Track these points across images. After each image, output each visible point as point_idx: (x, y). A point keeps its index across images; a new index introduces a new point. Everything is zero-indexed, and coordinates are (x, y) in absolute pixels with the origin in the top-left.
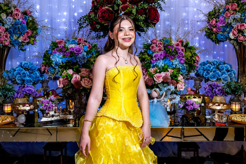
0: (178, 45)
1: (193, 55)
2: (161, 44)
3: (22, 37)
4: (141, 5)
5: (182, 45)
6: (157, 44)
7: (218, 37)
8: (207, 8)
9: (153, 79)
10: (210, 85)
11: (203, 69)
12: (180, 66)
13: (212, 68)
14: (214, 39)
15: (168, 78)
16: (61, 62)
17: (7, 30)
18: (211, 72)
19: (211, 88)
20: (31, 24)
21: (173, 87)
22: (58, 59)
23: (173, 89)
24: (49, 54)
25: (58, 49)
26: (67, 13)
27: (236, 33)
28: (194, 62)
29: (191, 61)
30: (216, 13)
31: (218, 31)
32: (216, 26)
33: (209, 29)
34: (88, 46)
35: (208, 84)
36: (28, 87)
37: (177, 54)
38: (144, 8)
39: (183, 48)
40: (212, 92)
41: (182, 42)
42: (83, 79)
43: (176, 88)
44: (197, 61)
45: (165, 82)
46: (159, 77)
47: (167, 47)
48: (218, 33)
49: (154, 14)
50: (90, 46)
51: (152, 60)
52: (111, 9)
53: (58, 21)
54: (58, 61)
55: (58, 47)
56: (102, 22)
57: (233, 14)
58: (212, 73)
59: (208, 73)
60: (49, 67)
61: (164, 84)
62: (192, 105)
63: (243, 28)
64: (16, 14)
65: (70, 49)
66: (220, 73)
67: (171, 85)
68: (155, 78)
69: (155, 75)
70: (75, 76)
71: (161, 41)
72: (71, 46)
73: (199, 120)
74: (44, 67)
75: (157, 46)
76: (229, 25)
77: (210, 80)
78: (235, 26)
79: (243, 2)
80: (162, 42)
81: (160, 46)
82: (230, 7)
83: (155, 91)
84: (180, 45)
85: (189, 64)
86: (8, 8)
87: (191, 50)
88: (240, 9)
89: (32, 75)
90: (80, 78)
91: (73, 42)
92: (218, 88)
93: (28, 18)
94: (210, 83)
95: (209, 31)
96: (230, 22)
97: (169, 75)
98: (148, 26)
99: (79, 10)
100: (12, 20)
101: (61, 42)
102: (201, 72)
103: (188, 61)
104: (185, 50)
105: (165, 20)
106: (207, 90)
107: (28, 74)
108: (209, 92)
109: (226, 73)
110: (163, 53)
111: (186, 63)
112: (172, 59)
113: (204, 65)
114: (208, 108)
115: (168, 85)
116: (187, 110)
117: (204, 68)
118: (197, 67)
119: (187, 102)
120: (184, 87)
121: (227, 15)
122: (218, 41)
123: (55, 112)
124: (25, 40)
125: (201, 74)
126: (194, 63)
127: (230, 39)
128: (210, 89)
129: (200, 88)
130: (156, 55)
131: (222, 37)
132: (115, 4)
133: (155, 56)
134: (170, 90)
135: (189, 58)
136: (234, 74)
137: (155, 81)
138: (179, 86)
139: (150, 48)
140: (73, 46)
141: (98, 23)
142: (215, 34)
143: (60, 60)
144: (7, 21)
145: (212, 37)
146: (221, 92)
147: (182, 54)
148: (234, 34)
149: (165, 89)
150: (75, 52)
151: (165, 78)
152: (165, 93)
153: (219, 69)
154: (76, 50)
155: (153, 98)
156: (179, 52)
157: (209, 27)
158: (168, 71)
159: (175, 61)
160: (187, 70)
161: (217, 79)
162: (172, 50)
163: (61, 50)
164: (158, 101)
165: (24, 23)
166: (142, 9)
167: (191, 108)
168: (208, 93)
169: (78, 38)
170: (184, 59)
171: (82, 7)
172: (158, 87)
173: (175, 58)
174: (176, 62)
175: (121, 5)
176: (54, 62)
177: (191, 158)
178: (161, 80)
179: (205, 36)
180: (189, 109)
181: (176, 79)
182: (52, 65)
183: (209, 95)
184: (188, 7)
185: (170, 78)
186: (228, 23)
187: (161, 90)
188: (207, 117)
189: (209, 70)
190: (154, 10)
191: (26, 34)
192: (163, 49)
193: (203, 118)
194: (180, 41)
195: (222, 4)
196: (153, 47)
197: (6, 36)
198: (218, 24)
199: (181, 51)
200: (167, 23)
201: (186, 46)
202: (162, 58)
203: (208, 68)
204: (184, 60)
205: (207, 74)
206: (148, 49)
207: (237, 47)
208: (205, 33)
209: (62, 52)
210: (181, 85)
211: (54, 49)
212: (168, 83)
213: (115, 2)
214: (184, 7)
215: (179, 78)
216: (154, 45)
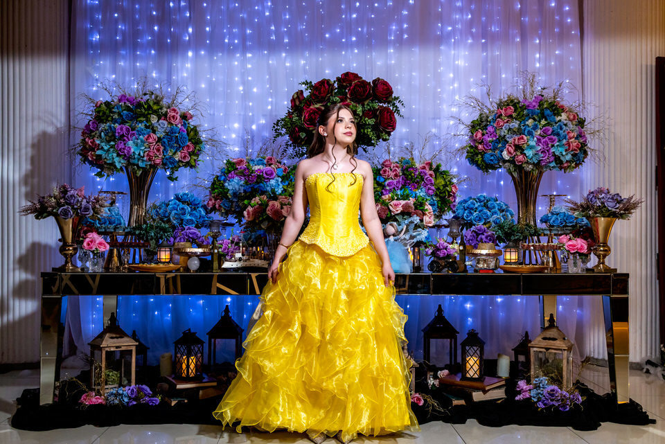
0: (424, 168)
1: (448, 183)
2: (397, 167)
3: (179, 153)
4: (368, 105)
5: (431, 169)
6: (392, 167)
7: (486, 159)
8: (469, 116)
10: (473, 231)
11: (462, 208)
13: (476, 206)
14: (479, 162)
15: (409, 207)
16: (242, 191)
17: (159, 139)
18: (475, 211)
19: (475, 235)
20: (192, 133)
21: (418, 218)
22: (237, 187)
23: (418, 220)
24: (220, 181)
25: (236, 171)
27: (512, 151)
28: (450, 196)
29: (445, 192)
30: (482, 122)
31: (486, 150)
32: (482, 142)
33: (471, 147)
34: (283, 168)
35: (470, 230)
36: (189, 229)
37: (423, 181)
38: (374, 108)
39: (432, 172)
40: (477, 240)
41: (430, 164)
42: (284, 207)
43: (422, 220)
44: (454, 193)
45: (406, 213)
46: (396, 206)
47: (407, 170)
48: (485, 153)
49: (388, 118)
50: (285, 169)
51: (383, 190)
54: (237, 189)
55: (237, 169)
57: (507, 122)
58: (478, 213)
59: (471, 214)
60: (222, 199)
61: (403, 216)
62: (446, 249)
63: (522, 142)
64: (173, 117)
65: (257, 171)
66: (489, 213)
67: (415, 215)
68: (390, 207)
69: (392, 203)
70: (271, 203)
71: (397, 163)
72: (256, 168)
73: (456, 265)
74: (213, 201)
75: (391, 170)
76: (502, 140)
77: (474, 225)
78: (511, 140)
79: (523, 106)
80: (398, 165)
81: (396, 170)
82: (503, 112)
83: (391, 225)
84: (427, 169)
85: (440, 197)
86: (159, 107)
87: (445, 176)
88: (518, 115)
89: (194, 212)
90: (279, 206)
91: (260, 162)
92: (485, 234)
93: (188, 125)
94: (473, 228)
95: (472, 150)
96: (503, 134)
97: (412, 203)
98: (378, 137)
100: (166, 126)
101: (241, 161)
102: (460, 212)
103: (440, 193)
104: (436, 175)
105: (401, 140)
107: (189, 209)
108: (472, 240)
109: (498, 212)
110: (401, 180)
111: (436, 195)
112: (415, 188)
113: (464, 203)
114: (468, 253)
115: (410, 217)
116: (438, 257)
117: (464, 206)
118: (454, 206)
119: (438, 244)
120: (433, 222)
121: (498, 123)
122: (486, 167)
123: (243, 255)
124: (185, 157)
125: (460, 215)
126: (449, 197)
127: (505, 161)
128: (473, 236)
130: (390, 183)
131: (492, 158)
132: (330, 103)
133: (389, 185)
134: (413, 223)
135: (442, 188)
136: (512, 215)
137: (390, 211)
138: (426, 219)
139: (381, 172)
140: (261, 167)
141: (302, 129)
142: (481, 154)
143: (240, 187)
144: (159, 127)
145: (476, 160)
146: (490, 240)
147: (430, 180)
148: (509, 153)
149: (406, 222)
150: (265, 175)
151: (406, 207)
152: (405, 227)
153: (487, 208)
154: (266, 174)
155: (389, 236)
156: (426, 177)
157: (472, 144)
158: (409, 200)
159: (420, 191)
160: (438, 207)
161: (485, 224)
162: (415, 175)
163: (242, 172)
164: (395, 240)
165: (184, 131)
166: (369, 110)
167: (445, 253)
169: (267, 158)
170: (433, 188)
172: (396, 220)
173: (420, 187)
174: (421, 193)
175: (339, 102)
176: (230, 192)
178: (400, 209)
179: (466, 159)
180: (442, 255)
181: (422, 208)
182: (228, 196)
183: (472, 245)
184: (440, 118)
185: (413, 207)
186: (500, 136)
187: (399, 225)
188: (467, 263)
189: (472, 209)
190: (387, 113)
191: (185, 149)
192: (401, 174)
193: (462, 265)
194: (427, 164)
195: (492, 109)
196: (385, 171)
197: (158, 150)
198: (486, 137)
199: (428, 176)
201: (437, 170)
202: (400, 187)
203: (472, 206)
204: (433, 190)
205: (468, 214)
206: (378, 175)
207: (515, 175)
208: (465, 154)
209: (244, 176)
210: (430, 218)
211: (229, 172)
212: (410, 215)
213: (329, 99)
214: (434, 118)
215: (426, 207)
216: (387, 169)
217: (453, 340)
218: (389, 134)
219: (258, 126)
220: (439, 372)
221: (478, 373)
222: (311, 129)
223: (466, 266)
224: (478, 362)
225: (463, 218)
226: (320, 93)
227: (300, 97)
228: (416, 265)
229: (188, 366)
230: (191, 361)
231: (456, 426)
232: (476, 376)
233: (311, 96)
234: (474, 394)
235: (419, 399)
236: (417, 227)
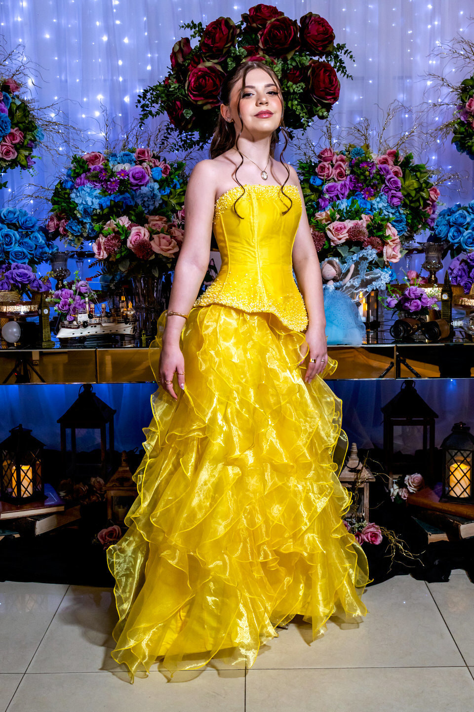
0: (385, 161)
1: (424, 185)
2: (342, 160)
4: (293, 59)
5: (396, 163)
6: (334, 161)
9: (326, 234)
10: (463, 261)
11: (446, 222)
12: (389, 213)
13: (468, 220)
14: (473, 148)
15: (360, 232)
16: (97, 207)
18: (467, 229)
19: (465, 267)
20: (19, 114)
21: (375, 251)
22: (89, 199)
23: (374, 256)
24: (65, 189)
25: (89, 175)
26: (104, 95)
28: (426, 205)
29: (418, 200)
33: (461, 124)
34: (162, 167)
35: (458, 259)
36: (18, 267)
37: (383, 182)
38: (302, 64)
39: (397, 168)
40: (469, 277)
41: (395, 155)
42: (155, 236)
43: (380, 255)
44: (433, 201)
45: (354, 242)
46: (338, 230)
47: (357, 165)
49: (327, 80)
50: (166, 168)
51: (320, 200)
52: (219, 68)
53: (84, 116)
54: (90, 204)
55: (89, 170)
56: (197, 101)
58: (470, 231)
59: (460, 232)
60: (67, 219)
61: (350, 248)
62: (420, 299)
65: (119, 173)
67: (369, 247)
68: (329, 232)
69: (331, 227)
70: (134, 230)
71: (343, 154)
72: (119, 167)
73: (436, 330)
74: (55, 221)
75: (333, 166)
77: (465, 250)
80: (345, 157)
81: (340, 166)
83: (330, 263)
84: (391, 163)
85: (411, 208)
87: (418, 174)
89: (27, 240)
90: (147, 234)
91: (126, 158)
93: (11, 100)
94: (462, 256)
95: (462, 129)
97: (365, 225)
98: (311, 114)
99: (136, 88)
101: (97, 157)
102: (442, 230)
103: (411, 202)
104: (404, 173)
105: (351, 113)
106: (455, 272)
107: (18, 236)
108: (461, 276)
110: (348, 182)
111: (405, 206)
112: (371, 195)
113: (448, 215)
114: (456, 305)
115: (362, 249)
116: (407, 311)
117: (449, 220)
118: (433, 220)
119: (407, 293)
120: (400, 256)
123: (90, 317)
125: (442, 235)
126: (425, 207)
128: (464, 270)
129: (438, 269)
130: (330, 187)
132: (230, 56)
133: (329, 190)
134: (367, 259)
135: (413, 194)
137: (329, 240)
138: (388, 251)
139: (317, 171)
140: (127, 167)
141: (187, 105)
143: (94, 200)
145: (469, 144)
147: (396, 182)
149: (355, 257)
150: (132, 180)
151: (354, 232)
152: (353, 266)
154: (134, 177)
155: (326, 282)
156: (389, 177)
157: (462, 119)
158: (361, 219)
159: (378, 199)
160: (407, 224)
162: (370, 173)
163: (96, 176)
164: (337, 288)
165: (3, 111)
166: (296, 67)
167: (417, 306)
168: (459, 279)
169: (137, 150)
170: (400, 194)
171: (141, 81)
172: (337, 255)
173: (378, 192)
174: (380, 203)
175: (245, 57)
176: (80, 208)
177: (418, 452)
178: (344, 236)
179: (452, 143)
180: (413, 309)
181: (381, 233)
182: (75, 215)
183: (462, 284)
184: (410, 77)
185: (366, 231)
187: (343, 262)
188: (456, 324)
189: (461, 225)
190: (325, 71)
191: (8, 139)
192: (348, 172)
193: (447, 328)
194: (390, 154)
196: (323, 168)
199: (392, 175)
200: (358, 119)
201: (406, 164)
202: (346, 194)
203: (461, 220)
204: (400, 198)
205: (456, 234)
206: (311, 175)
208: (451, 135)
209: (100, 182)
210: (393, 249)
211: (78, 175)
212: (361, 245)
213: (229, 51)
214: (402, 78)
215: (388, 233)
216: (326, 164)
217: (428, 428)
218: (328, 108)
220: (407, 477)
221: (468, 490)
222: (200, 103)
223: (452, 327)
224: (468, 475)
225: (447, 241)
226: (214, 42)
227: (185, 49)
228: (372, 318)
229: (19, 483)
230: (22, 474)
231: (434, 586)
232: (465, 495)
233: (200, 48)
234: (463, 528)
235: (375, 535)
236: (373, 265)
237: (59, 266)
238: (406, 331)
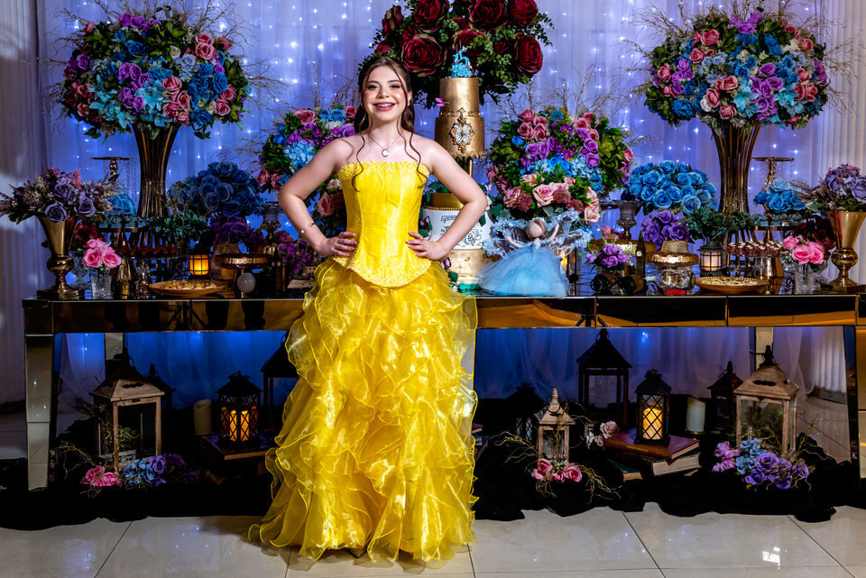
0: (582, 125)
1: (619, 148)
2: (542, 122)
3: (214, 103)
4: (501, 32)
5: (593, 126)
6: (535, 122)
7: (676, 109)
8: (652, 39)
9: (533, 196)
10: (655, 218)
11: (639, 181)
12: (587, 173)
13: (660, 180)
14: (665, 112)
15: (564, 195)
17: (185, 85)
18: (658, 188)
19: (657, 225)
20: (232, 71)
21: (577, 213)
22: (303, 155)
23: (577, 217)
24: (277, 144)
25: (301, 131)
26: (298, 42)
27: (715, 99)
28: (621, 165)
29: (614, 162)
30: (671, 51)
31: (676, 94)
32: (670, 82)
33: (654, 88)
35: (650, 217)
36: (233, 220)
37: (582, 144)
38: (510, 38)
39: (594, 131)
40: (661, 234)
41: (591, 118)
43: (582, 216)
44: (627, 162)
45: (559, 204)
46: (544, 193)
47: (557, 128)
48: (674, 99)
49: (532, 53)
51: (522, 160)
52: (433, 40)
54: (304, 160)
55: (302, 127)
56: (412, 70)
57: (709, 54)
58: (661, 190)
59: (652, 192)
60: (280, 173)
61: (555, 209)
62: (616, 255)
63: (730, 87)
64: (205, 49)
65: (333, 131)
66: (679, 192)
67: (572, 209)
68: (535, 195)
69: (537, 189)
71: (542, 115)
72: (331, 125)
73: (632, 284)
74: (267, 175)
75: (533, 127)
76: (700, 81)
77: (657, 208)
78: (713, 83)
79: (734, 28)
80: (545, 119)
81: (541, 127)
82: (703, 39)
83: (537, 222)
84: (588, 125)
85: (607, 169)
86: (182, 33)
87: (614, 137)
88: (725, 43)
89: (239, 193)
91: (336, 116)
92: (673, 225)
93: (225, 58)
94: (654, 214)
95: (655, 94)
96: (701, 72)
97: (567, 188)
98: (515, 81)
99: (330, 37)
100: (193, 63)
101: (308, 115)
102: (635, 188)
103: (607, 163)
104: (600, 135)
106: (648, 229)
107: (232, 189)
108: (653, 234)
109: (693, 190)
110: (548, 144)
111: (601, 166)
112: (570, 156)
113: (641, 174)
114: (649, 261)
115: (565, 210)
116: (605, 267)
117: (641, 179)
118: (627, 178)
119: (605, 250)
120: (599, 216)
121: (695, 56)
122: (674, 118)
124: (223, 109)
125: (636, 194)
126: (620, 167)
127: (703, 113)
128: (655, 227)
129: (632, 225)
130: (532, 148)
131: (685, 107)
132: (442, 28)
133: (531, 151)
134: (570, 220)
135: (609, 155)
136: (712, 193)
137: (535, 201)
138: (588, 212)
139: (518, 131)
140: (338, 125)
142: (668, 101)
143: (308, 157)
144: (183, 65)
145: (661, 108)
146: (680, 234)
147: (593, 145)
148: (711, 102)
149: (559, 217)
151: (558, 194)
152: (558, 226)
153: (676, 182)
155: (534, 239)
156: (587, 140)
157: (654, 84)
158: (563, 182)
159: (577, 160)
160: (603, 183)
161: (673, 207)
162: (570, 136)
163: (310, 133)
164: (543, 245)
165: (220, 70)
166: (503, 40)
167: (615, 262)
168: (651, 235)
169: (346, 108)
170: (597, 156)
171: (336, 28)
172: (544, 215)
173: (577, 154)
174: (578, 163)
175: (458, 30)
176: (294, 163)
178: (550, 198)
179: (645, 105)
180: (610, 264)
181: (581, 196)
182: (290, 170)
183: (654, 241)
184: (603, 31)
185: (569, 194)
186: (697, 75)
187: (549, 222)
188: (648, 278)
189: (653, 184)
190: (530, 44)
191: (223, 96)
192: (548, 134)
193: (641, 282)
194: (586, 117)
195: (684, 29)
196: (525, 129)
197: (183, 101)
198: (676, 76)
199: (590, 138)
200: (552, 72)
201: (601, 128)
202: (547, 154)
203: (653, 180)
204: (597, 160)
205: (648, 193)
206: (512, 135)
207: (719, 132)
208: (644, 98)
209: (314, 138)
210: (593, 211)
211: (291, 132)
212: (565, 207)
213: (442, 23)
214: (595, 31)
215: (589, 196)
216: (527, 125)
217: (622, 377)
218: (531, 76)
219: (328, 45)
220: (602, 425)
221: (660, 433)
222: (415, 71)
223: (645, 281)
224: (660, 418)
225: (639, 198)
226: (428, 15)
227: (397, 16)
228: (571, 272)
229: (239, 426)
230: (242, 419)
231: (629, 514)
232: (657, 437)
233: (413, 16)
234: (655, 465)
235: (575, 473)
236: (576, 226)
237: (270, 218)
238: (605, 285)
